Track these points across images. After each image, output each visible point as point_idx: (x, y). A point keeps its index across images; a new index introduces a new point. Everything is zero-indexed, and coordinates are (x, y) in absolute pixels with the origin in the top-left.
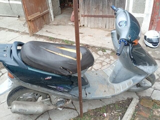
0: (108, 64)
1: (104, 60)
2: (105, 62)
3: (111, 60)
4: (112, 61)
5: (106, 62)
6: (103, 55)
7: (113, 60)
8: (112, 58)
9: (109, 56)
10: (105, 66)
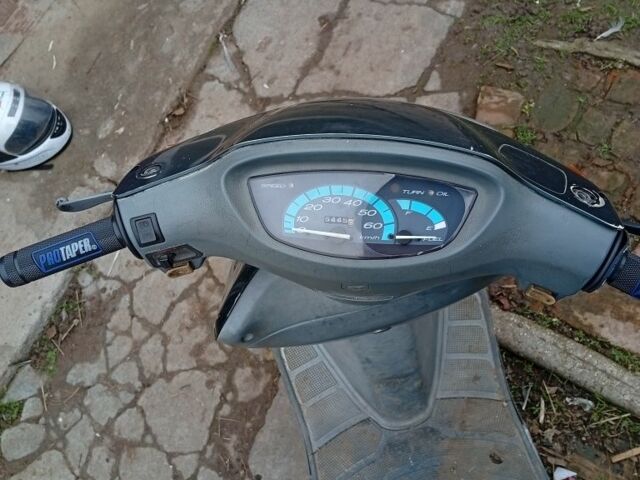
0: (133, 404)
1: (93, 423)
2: (112, 421)
3: (106, 380)
4: (115, 376)
5: (119, 414)
6: (46, 425)
7: (111, 370)
8: (84, 373)
9: (63, 384)
10: (150, 423)
